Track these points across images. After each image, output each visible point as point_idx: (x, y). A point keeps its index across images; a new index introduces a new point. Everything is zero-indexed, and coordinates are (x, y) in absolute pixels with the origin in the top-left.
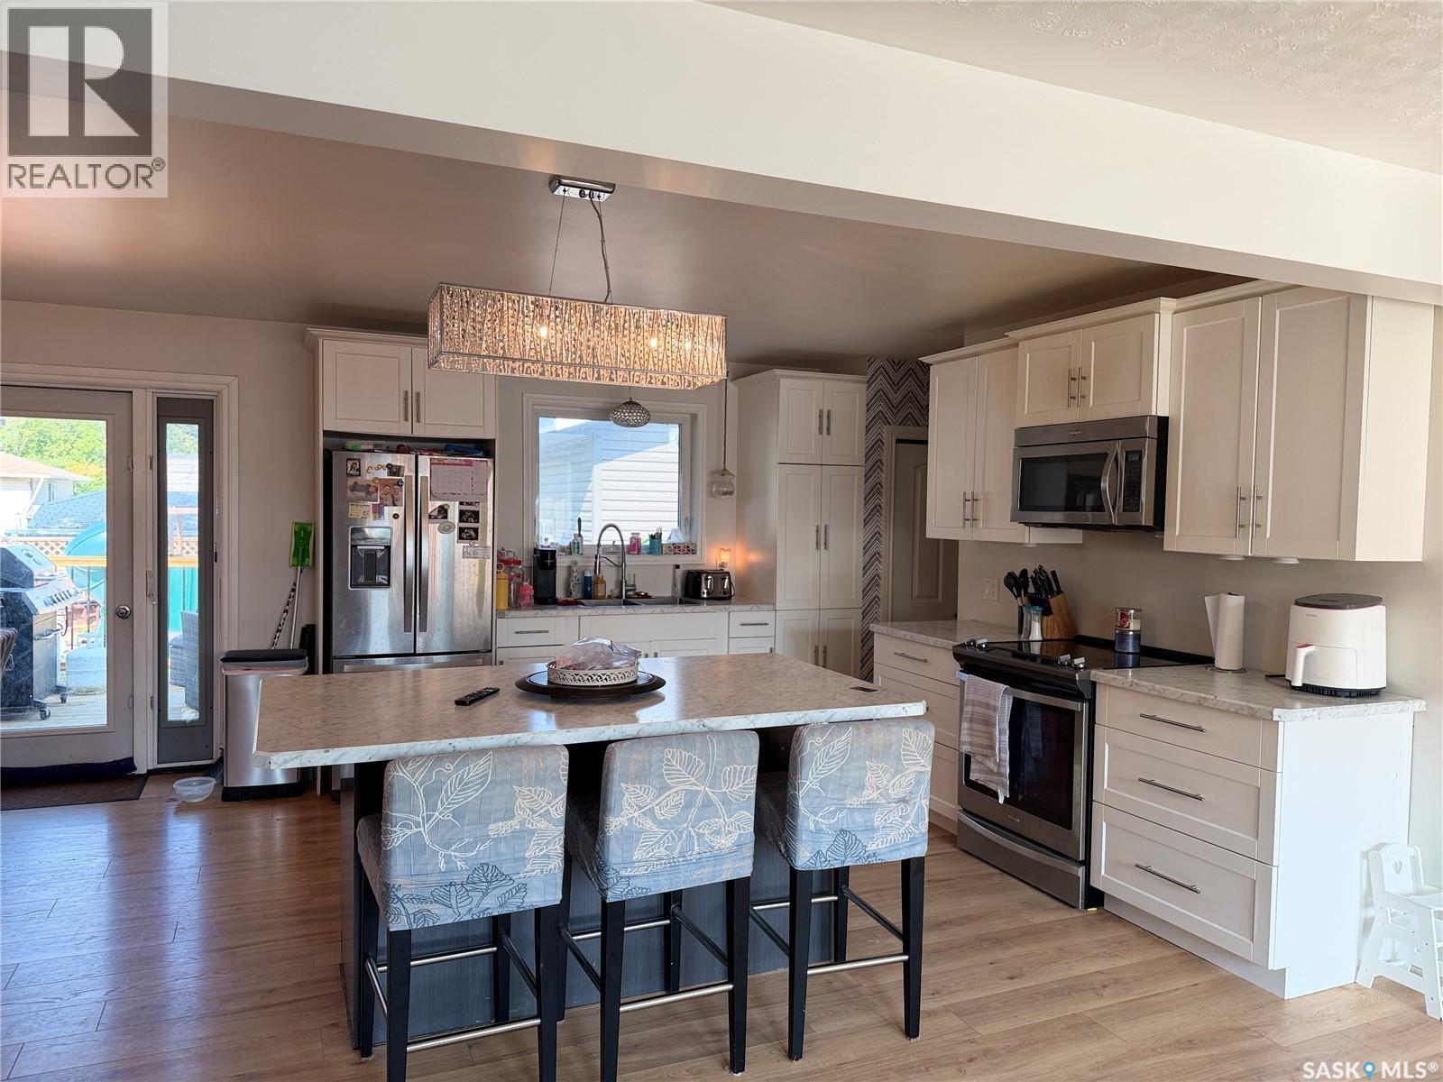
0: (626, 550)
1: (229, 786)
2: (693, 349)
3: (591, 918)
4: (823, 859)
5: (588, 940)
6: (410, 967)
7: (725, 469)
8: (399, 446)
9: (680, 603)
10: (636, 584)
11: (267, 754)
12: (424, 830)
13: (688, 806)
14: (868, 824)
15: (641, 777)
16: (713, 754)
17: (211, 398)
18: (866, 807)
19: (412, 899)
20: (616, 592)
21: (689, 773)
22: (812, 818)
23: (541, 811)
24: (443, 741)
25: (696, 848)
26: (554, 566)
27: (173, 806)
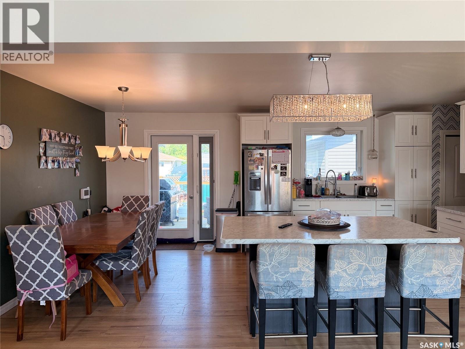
0: (336, 179)
1: (218, 248)
2: (360, 107)
3: (325, 304)
4: (414, 295)
5: (324, 311)
6: (266, 311)
7: (374, 149)
8: (263, 147)
9: (357, 197)
10: (340, 190)
11: (224, 239)
12: (269, 267)
13: (359, 270)
14: (433, 283)
15: (342, 258)
16: (369, 252)
17: (212, 136)
18: (433, 277)
19: (266, 289)
20: (333, 193)
21: (359, 258)
22: (410, 279)
23: (306, 266)
24: (275, 239)
25: (363, 285)
26: (311, 184)
27: (203, 252)
